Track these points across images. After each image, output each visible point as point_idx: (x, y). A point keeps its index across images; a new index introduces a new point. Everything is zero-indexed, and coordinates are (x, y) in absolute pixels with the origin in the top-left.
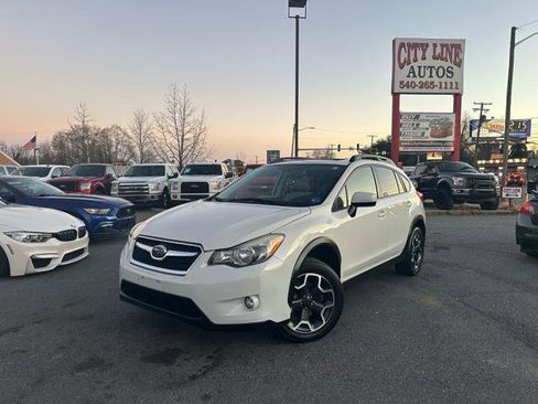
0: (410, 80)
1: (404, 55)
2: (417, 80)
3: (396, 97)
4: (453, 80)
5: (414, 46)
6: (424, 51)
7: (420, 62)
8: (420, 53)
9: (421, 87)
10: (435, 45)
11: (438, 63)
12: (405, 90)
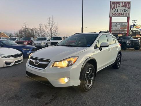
0: (115, 13)
1: (113, 6)
2: (117, 13)
3: (111, 18)
4: (127, 13)
5: (116, 3)
6: (119, 5)
7: (118, 8)
8: (118, 5)
9: (118, 15)
10: (122, 3)
11: (123, 8)
12: (113, 16)
